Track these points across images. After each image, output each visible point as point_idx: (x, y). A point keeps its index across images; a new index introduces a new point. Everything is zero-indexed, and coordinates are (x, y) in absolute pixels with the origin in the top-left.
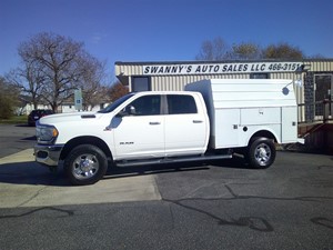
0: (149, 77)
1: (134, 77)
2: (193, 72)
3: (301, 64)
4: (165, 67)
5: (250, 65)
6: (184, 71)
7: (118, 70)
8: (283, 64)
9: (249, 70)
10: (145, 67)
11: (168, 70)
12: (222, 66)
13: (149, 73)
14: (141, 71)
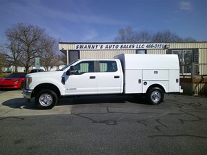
0: (79, 51)
1: (70, 51)
2: (104, 48)
3: (164, 44)
4: (88, 45)
5: (136, 45)
6: (99, 48)
7: (61, 47)
8: (154, 44)
9: (135, 48)
10: (76, 45)
11: (89, 47)
12: (120, 45)
13: (79, 49)
14: (74, 47)
